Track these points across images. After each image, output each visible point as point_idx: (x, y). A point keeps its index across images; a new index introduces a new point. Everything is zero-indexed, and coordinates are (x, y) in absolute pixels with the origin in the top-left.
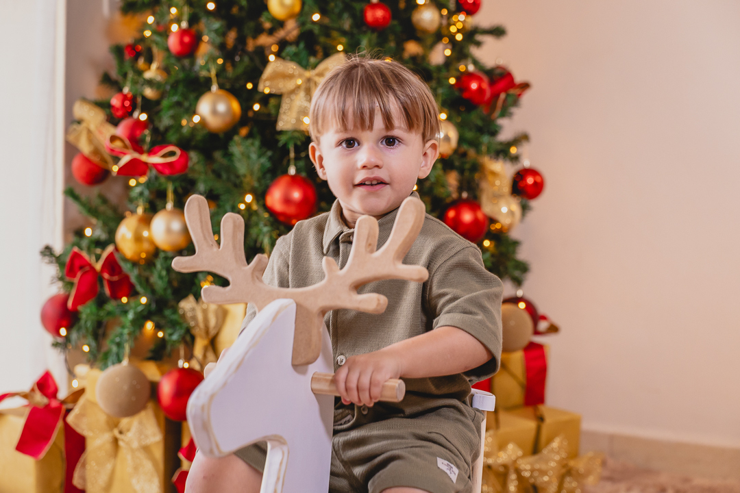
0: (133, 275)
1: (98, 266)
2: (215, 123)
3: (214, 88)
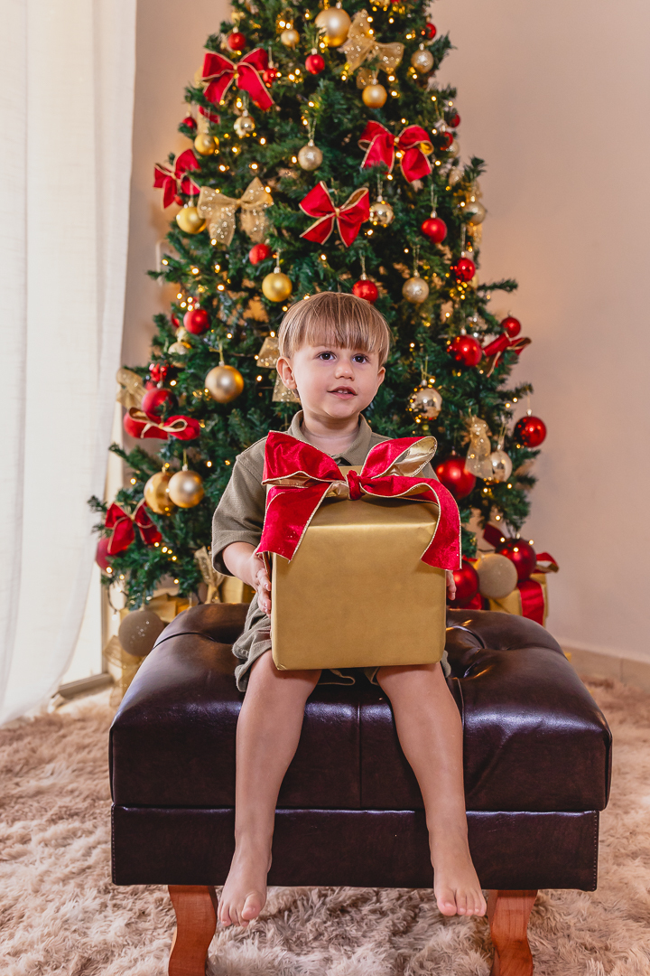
0: (159, 525)
1: (133, 517)
2: (219, 394)
3: (222, 363)
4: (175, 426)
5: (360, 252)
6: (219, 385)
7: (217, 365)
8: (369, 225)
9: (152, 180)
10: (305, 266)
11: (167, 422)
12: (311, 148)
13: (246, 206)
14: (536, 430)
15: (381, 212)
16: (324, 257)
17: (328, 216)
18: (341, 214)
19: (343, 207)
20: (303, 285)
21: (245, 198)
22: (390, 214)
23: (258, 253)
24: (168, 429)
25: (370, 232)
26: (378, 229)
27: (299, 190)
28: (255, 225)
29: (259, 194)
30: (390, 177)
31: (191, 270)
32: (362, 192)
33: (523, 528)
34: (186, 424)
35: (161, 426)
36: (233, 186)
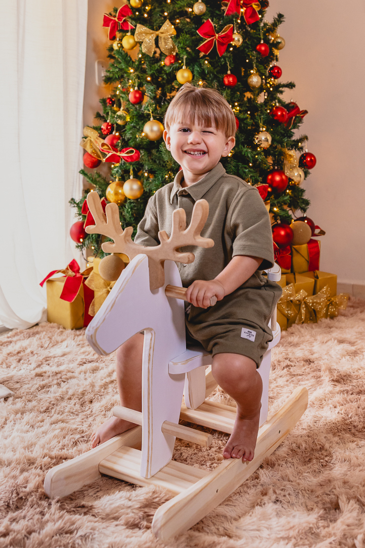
4: (127, 153)
5: (227, 59)
6: (152, 131)
7: (149, 120)
8: (231, 46)
9: (102, 22)
10: (196, 66)
11: (121, 151)
12: (200, 3)
13: (160, 35)
14: (311, 159)
15: (237, 39)
16: (206, 62)
17: (212, 38)
18: (219, 37)
19: (220, 33)
20: (196, 76)
21: (161, 30)
22: (241, 40)
23: (170, 61)
24: (123, 155)
25: (231, 49)
26: (235, 47)
27: (190, 27)
28: (167, 44)
29: (168, 29)
30: (239, 21)
31: (129, 70)
32: (230, 26)
33: (307, 211)
34: (135, 151)
35: (118, 154)
36: (153, 24)
